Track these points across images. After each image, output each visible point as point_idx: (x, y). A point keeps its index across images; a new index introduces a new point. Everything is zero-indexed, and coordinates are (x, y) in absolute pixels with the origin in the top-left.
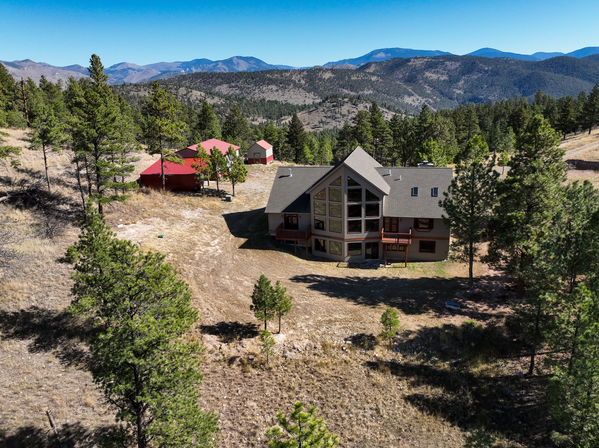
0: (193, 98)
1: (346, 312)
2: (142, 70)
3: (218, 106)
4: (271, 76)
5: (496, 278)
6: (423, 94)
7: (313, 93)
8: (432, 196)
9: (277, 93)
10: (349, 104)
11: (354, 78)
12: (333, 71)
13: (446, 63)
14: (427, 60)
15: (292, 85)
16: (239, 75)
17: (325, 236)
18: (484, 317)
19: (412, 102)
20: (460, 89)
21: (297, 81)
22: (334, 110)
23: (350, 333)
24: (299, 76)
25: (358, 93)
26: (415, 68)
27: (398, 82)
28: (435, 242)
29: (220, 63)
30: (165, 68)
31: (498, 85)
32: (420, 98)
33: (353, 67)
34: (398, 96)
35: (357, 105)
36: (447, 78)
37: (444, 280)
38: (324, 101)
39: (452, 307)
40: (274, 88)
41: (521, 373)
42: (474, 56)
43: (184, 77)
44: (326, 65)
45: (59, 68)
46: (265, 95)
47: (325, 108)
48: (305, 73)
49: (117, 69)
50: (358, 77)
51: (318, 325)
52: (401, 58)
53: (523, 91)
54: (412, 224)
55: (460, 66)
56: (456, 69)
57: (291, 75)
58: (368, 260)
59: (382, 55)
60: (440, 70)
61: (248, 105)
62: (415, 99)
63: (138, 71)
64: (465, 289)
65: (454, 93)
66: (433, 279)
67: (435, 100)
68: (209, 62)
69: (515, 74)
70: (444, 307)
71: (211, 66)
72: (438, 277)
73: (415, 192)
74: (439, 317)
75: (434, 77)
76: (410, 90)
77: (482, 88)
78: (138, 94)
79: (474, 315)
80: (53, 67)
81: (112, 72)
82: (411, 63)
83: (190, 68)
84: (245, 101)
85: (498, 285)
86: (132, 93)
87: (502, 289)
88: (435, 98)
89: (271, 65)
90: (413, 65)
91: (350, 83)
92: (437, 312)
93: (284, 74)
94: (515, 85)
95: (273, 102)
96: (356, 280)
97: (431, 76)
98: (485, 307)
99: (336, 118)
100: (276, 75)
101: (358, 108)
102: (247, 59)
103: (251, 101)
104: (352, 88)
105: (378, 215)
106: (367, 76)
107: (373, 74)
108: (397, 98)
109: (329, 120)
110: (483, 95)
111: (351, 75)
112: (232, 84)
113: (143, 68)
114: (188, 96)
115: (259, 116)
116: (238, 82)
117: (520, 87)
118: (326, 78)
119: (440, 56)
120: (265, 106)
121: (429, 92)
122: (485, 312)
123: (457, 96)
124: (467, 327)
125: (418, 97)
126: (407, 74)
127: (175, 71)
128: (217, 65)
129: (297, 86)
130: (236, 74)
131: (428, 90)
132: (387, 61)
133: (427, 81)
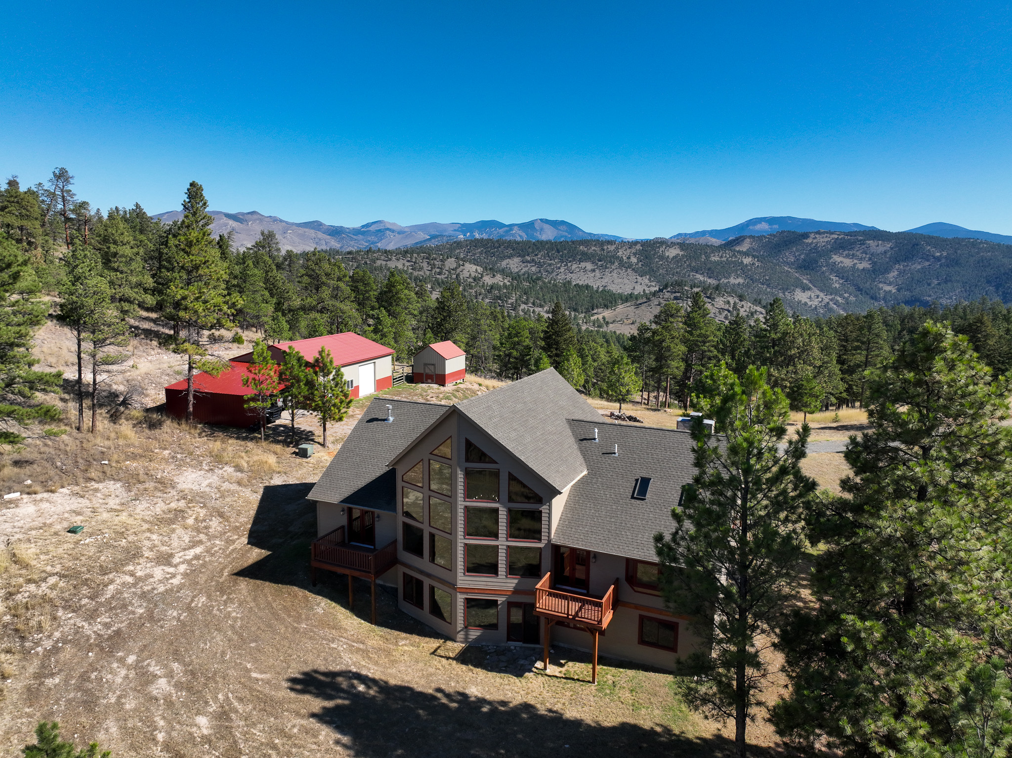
0: (465, 274)
2: (405, 232)
3: (499, 288)
4: (586, 249)
6: (826, 288)
7: (648, 277)
9: (593, 275)
11: (715, 258)
12: (682, 246)
13: (868, 242)
14: (836, 236)
15: (616, 264)
16: (539, 245)
19: (807, 301)
20: (890, 284)
21: (624, 258)
24: (628, 251)
25: (719, 280)
26: (816, 248)
27: (786, 269)
30: (437, 231)
31: (958, 281)
32: (822, 295)
33: (716, 242)
34: (784, 290)
36: (869, 266)
38: (661, 290)
40: (589, 266)
42: (916, 234)
43: (459, 244)
44: (674, 237)
45: (293, 224)
46: (574, 276)
47: (662, 301)
48: (639, 247)
49: (370, 229)
50: (722, 257)
52: (793, 232)
55: (892, 248)
56: (885, 252)
57: (617, 248)
59: (764, 226)
60: (858, 253)
61: (545, 290)
62: (813, 295)
63: (399, 233)
65: (879, 289)
67: (847, 299)
68: (501, 225)
69: (989, 264)
71: (501, 231)
73: (641, 488)
75: (848, 263)
76: (805, 281)
77: (929, 285)
78: (386, 264)
80: (286, 222)
81: (363, 233)
82: (809, 241)
83: (472, 232)
84: (541, 283)
86: (379, 263)
88: (846, 295)
89: (590, 234)
90: (812, 243)
91: (709, 266)
93: (605, 248)
95: (584, 286)
97: (841, 262)
100: (593, 248)
102: (555, 224)
103: (551, 283)
104: (710, 273)
105: (539, 539)
106: (736, 257)
107: (746, 254)
108: (784, 293)
110: (930, 296)
111: (710, 253)
112: (527, 257)
113: (406, 230)
114: (458, 271)
116: (536, 255)
117: (997, 287)
118: (671, 256)
119: (860, 232)
120: (569, 292)
121: (837, 286)
123: (885, 295)
125: (818, 293)
126: (802, 257)
127: (450, 236)
128: (511, 230)
129: (625, 265)
130: (534, 244)
131: (836, 283)
132: (771, 235)
133: (835, 269)
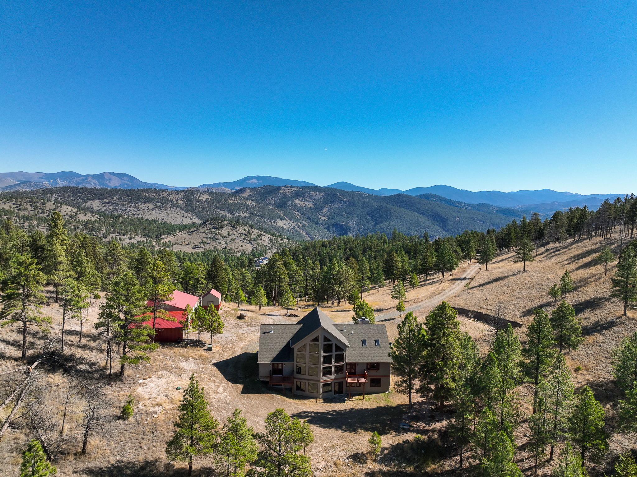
0: (63, 213)
1: (340, 438)
3: (92, 223)
4: (148, 195)
5: (423, 403)
6: (293, 219)
7: (190, 213)
8: (376, 346)
9: (154, 211)
10: (229, 227)
11: (230, 201)
12: (210, 193)
13: (312, 193)
14: (295, 189)
15: (169, 205)
16: (114, 192)
17: (305, 379)
18: (424, 432)
19: (284, 226)
20: (324, 216)
21: (174, 201)
22: (214, 231)
23: (348, 454)
24: (177, 196)
25: (234, 215)
26: (285, 195)
27: (271, 207)
28: (381, 379)
29: (90, 178)
30: (24, 178)
31: (355, 214)
32: (291, 222)
33: (228, 190)
34: (271, 220)
35: (236, 228)
36: (313, 206)
37: (391, 407)
38: (204, 223)
39: (405, 427)
40: (151, 206)
41: (455, 467)
43: (50, 190)
44: (201, 186)
46: (141, 213)
47: (205, 230)
48: (183, 194)
50: (234, 200)
51: (326, 450)
52: (273, 186)
53: (375, 220)
54: (365, 368)
55: (323, 196)
56: (320, 198)
57: (169, 195)
58: (336, 395)
59: (254, 181)
60: (307, 199)
61: (125, 223)
62: (286, 222)
64: (407, 413)
65: (319, 219)
66: (384, 408)
67: (304, 224)
68: (77, 175)
69: (368, 205)
70: (399, 427)
71: (79, 179)
72: (387, 406)
73: (364, 343)
74: (398, 435)
75: (302, 204)
76: (281, 215)
77: (342, 216)
79: (419, 431)
82: (281, 191)
83: (54, 180)
84: (121, 219)
85: (426, 409)
87: (429, 410)
88: (303, 222)
89: (146, 183)
90: (283, 193)
91: (227, 206)
92: (396, 432)
93: (161, 194)
94: (368, 215)
95: (152, 221)
96: (334, 413)
97: (299, 204)
98: (424, 425)
99: (216, 239)
100: (152, 194)
101: (237, 230)
102: (120, 176)
103: (128, 218)
104: (228, 210)
105: (343, 362)
106: (242, 200)
107: (248, 198)
108: (271, 222)
109: (209, 241)
110: (343, 222)
111: (227, 198)
112: (105, 200)
114: (57, 211)
115: (137, 235)
116: (112, 198)
117: (372, 217)
118: (204, 200)
120: (143, 225)
121: (298, 217)
122: (424, 429)
123: (322, 222)
124: (417, 440)
125: (289, 221)
126: (278, 200)
128: (86, 179)
129: (174, 205)
130: (110, 191)
131: (298, 216)
132: (260, 187)
133: (296, 207)
